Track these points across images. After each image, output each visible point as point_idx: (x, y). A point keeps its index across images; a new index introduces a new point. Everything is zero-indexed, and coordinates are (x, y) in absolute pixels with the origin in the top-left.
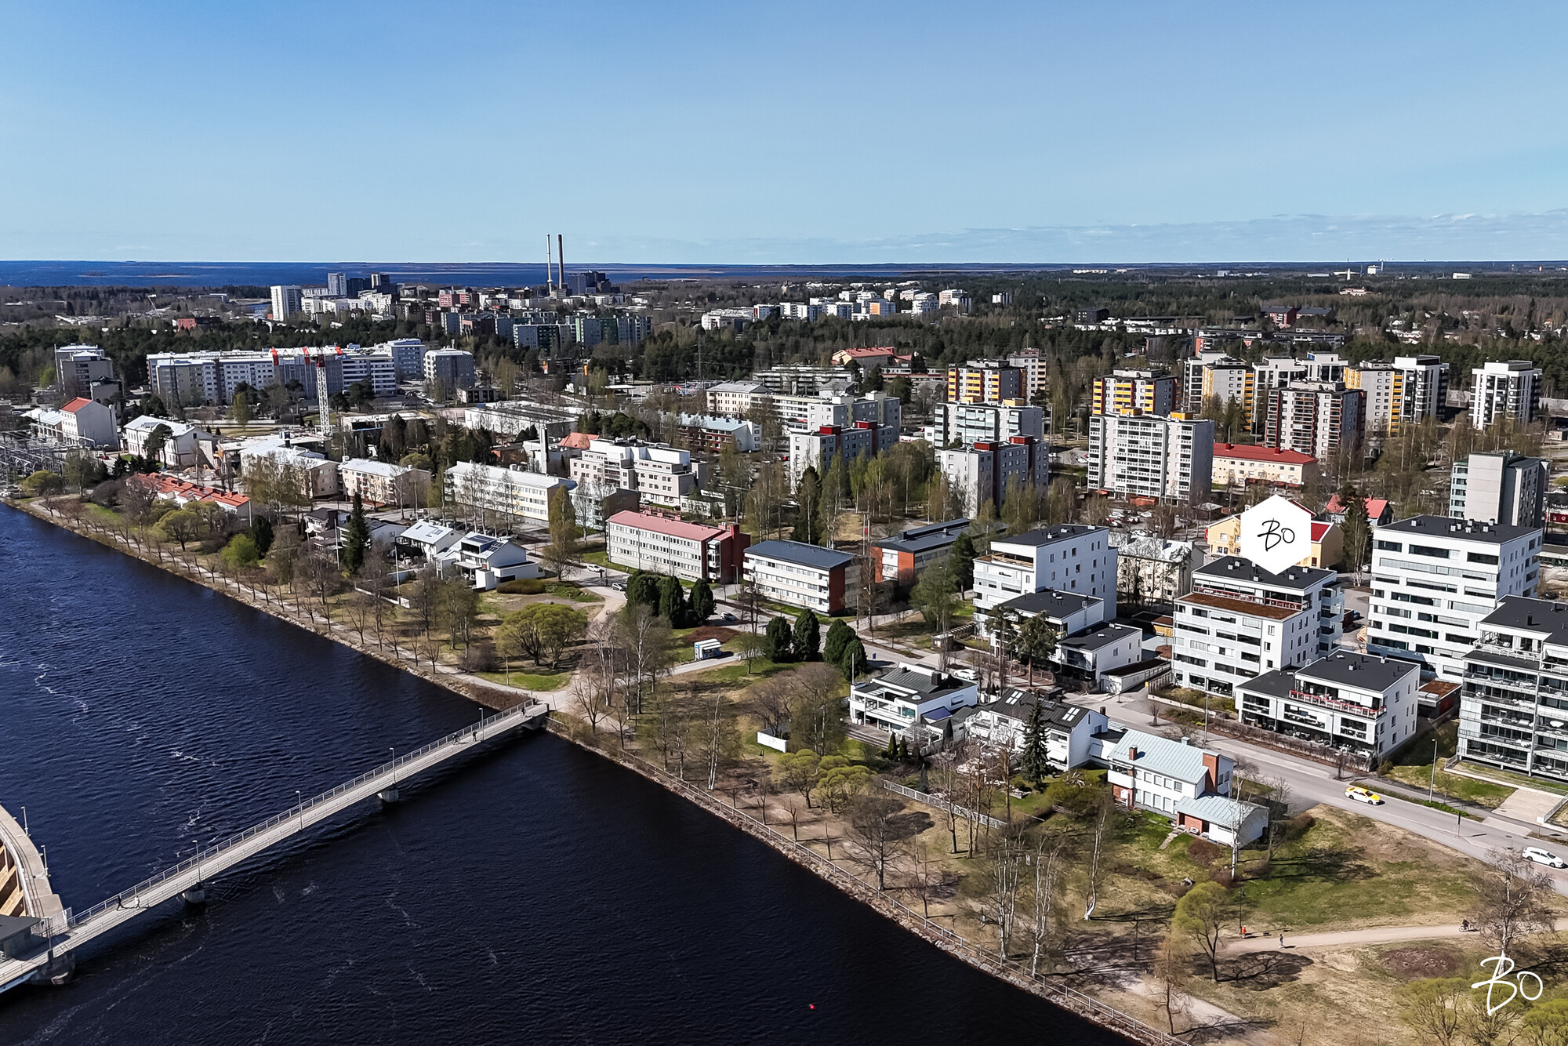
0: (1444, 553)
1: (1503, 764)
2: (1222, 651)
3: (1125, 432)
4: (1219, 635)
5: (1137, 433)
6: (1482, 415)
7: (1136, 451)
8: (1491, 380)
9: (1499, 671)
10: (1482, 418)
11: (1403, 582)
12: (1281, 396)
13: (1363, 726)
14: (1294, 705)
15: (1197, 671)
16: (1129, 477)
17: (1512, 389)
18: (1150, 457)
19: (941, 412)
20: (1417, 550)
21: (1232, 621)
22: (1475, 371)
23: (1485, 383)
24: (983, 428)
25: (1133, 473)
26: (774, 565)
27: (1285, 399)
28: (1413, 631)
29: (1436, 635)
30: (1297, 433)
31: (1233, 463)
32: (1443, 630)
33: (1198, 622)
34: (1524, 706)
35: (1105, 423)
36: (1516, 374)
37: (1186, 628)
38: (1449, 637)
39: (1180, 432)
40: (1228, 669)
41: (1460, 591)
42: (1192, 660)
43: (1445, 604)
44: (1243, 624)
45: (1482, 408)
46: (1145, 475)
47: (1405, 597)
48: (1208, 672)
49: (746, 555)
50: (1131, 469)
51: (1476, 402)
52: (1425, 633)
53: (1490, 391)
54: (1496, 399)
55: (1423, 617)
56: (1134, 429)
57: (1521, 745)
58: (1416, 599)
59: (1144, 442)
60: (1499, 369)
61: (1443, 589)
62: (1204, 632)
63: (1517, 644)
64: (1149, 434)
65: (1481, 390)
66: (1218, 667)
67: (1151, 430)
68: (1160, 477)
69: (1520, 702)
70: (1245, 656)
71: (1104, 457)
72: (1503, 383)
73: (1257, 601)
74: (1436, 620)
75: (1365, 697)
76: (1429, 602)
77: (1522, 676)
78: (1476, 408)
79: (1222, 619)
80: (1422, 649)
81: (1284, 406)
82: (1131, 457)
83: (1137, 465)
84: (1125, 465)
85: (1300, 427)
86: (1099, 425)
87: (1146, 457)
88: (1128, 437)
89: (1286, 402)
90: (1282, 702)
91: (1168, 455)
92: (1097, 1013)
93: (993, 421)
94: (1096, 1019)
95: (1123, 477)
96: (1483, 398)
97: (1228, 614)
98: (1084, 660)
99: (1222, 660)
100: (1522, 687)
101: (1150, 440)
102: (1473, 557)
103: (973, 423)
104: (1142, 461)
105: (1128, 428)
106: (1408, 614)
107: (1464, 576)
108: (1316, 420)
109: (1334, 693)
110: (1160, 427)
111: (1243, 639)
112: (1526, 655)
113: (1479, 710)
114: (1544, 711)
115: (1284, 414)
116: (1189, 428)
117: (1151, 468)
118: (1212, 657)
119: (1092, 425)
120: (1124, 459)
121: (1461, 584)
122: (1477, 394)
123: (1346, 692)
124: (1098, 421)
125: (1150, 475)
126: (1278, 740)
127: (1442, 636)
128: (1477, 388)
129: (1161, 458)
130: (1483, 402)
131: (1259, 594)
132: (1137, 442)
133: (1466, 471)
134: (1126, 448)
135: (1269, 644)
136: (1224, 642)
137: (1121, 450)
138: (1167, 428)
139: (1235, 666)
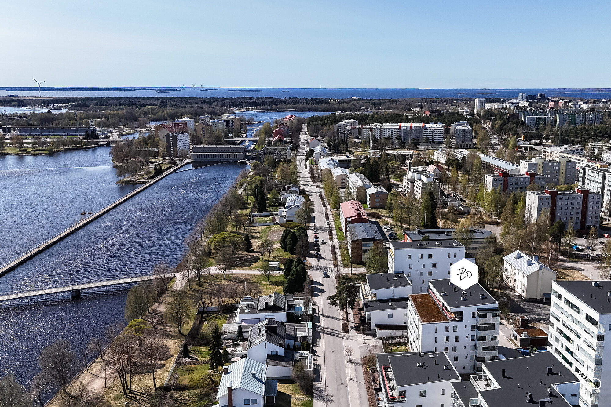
0: (577, 310)
11: (561, 322)
19: (582, 171)
20: (567, 302)
29: (571, 365)
32: (574, 363)
38: (577, 370)
41: (582, 339)
43: (575, 346)
47: (561, 333)
52: (568, 361)
55: (567, 349)
58: (565, 336)
61: (576, 335)
74: (572, 355)
76: (569, 340)
103: (593, 179)
106: (562, 344)
107: (585, 330)
121: (583, 334)
127: (574, 367)
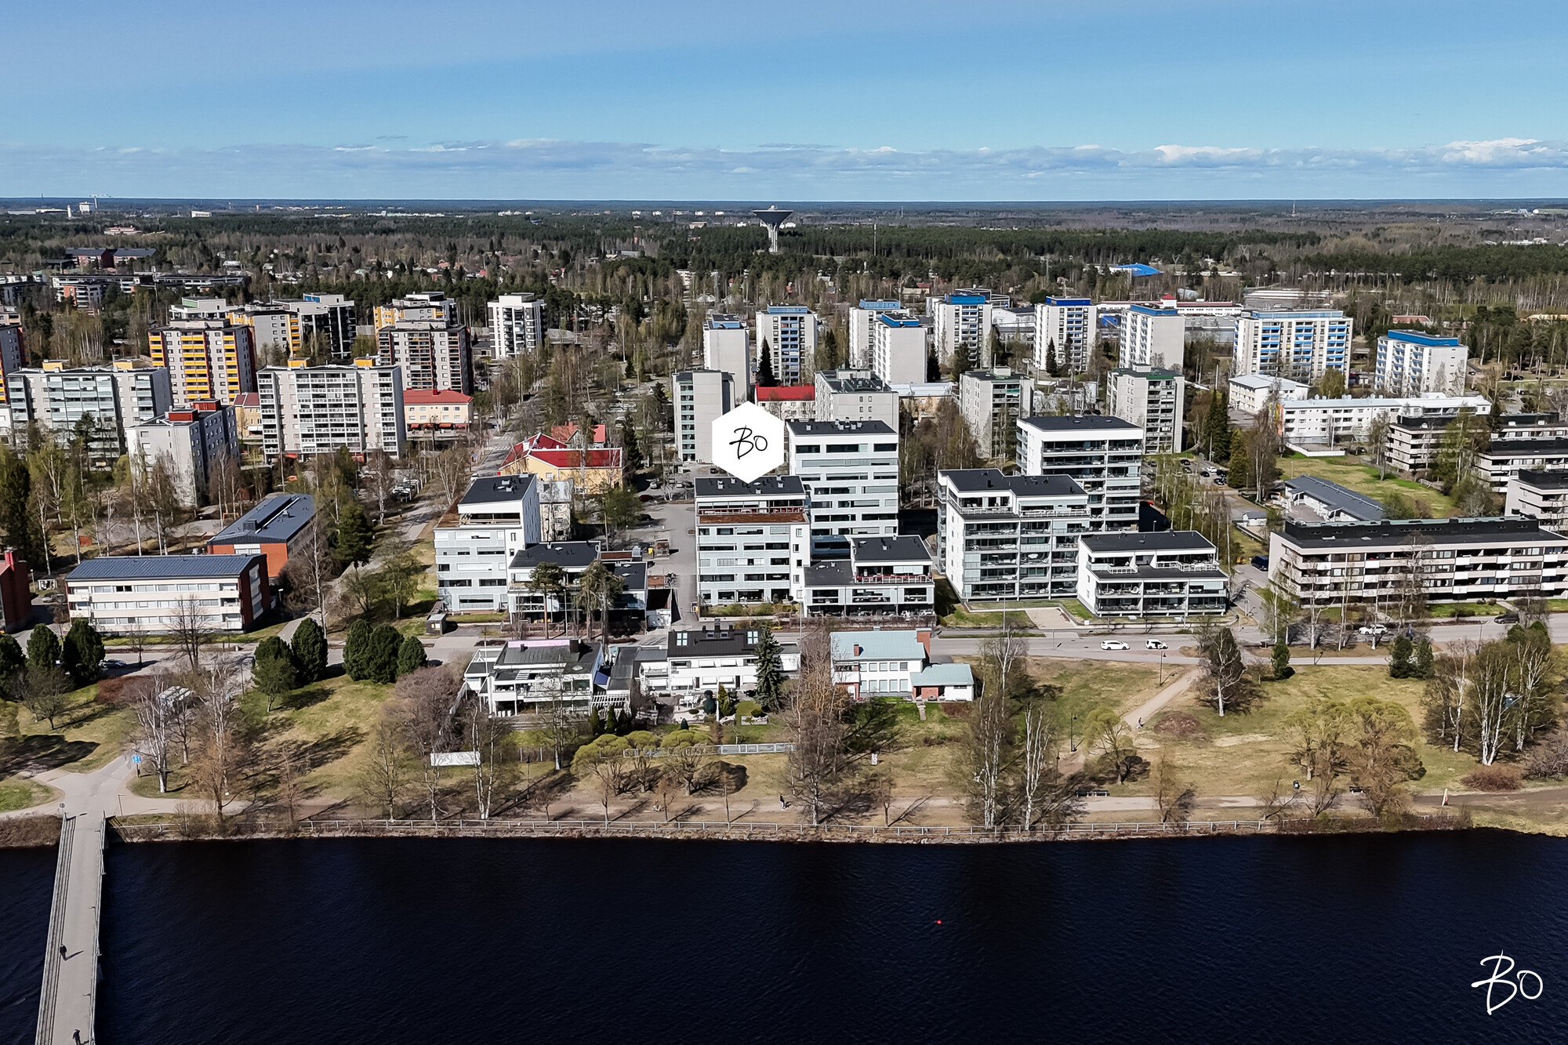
0: (854, 448)
1: (998, 597)
2: (751, 562)
3: (307, 386)
4: (747, 548)
5: (322, 386)
6: (503, 347)
7: (324, 406)
8: (508, 312)
9: (985, 526)
10: (504, 349)
11: (823, 478)
12: (392, 337)
13: (923, 591)
14: (860, 588)
15: (726, 586)
16: (319, 435)
17: (528, 320)
18: (343, 411)
19: (20, 384)
20: (831, 448)
21: (760, 532)
22: (490, 304)
23: (502, 317)
24: (95, 399)
25: (323, 430)
26: (129, 588)
27: (395, 340)
28: (836, 518)
29: (853, 518)
30: (415, 374)
31: (446, 409)
32: (859, 512)
33: (724, 540)
34: (1008, 549)
35: (276, 379)
36: (530, 305)
37: (710, 548)
38: (866, 517)
39: (377, 380)
40: (760, 577)
41: (871, 476)
42: (721, 578)
43: (859, 490)
44: (770, 533)
45: (503, 340)
46: (339, 430)
47: (826, 491)
48: (741, 585)
49: (70, 584)
50: (319, 426)
51: (496, 333)
52: (844, 518)
53: (510, 323)
54: (516, 330)
55: (843, 504)
56: (316, 381)
57: (1008, 579)
58: (836, 491)
59: (331, 395)
60: (515, 302)
61: (856, 478)
62: (731, 548)
63: (985, 503)
64: (338, 385)
65: (499, 323)
66: (749, 577)
67: (340, 381)
68: (358, 430)
69: (1004, 546)
70: (774, 562)
71: (281, 417)
72: (520, 314)
73: (761, 512)
74: (853, 506)
75: (915, 567)
76: (845, 490)
77: (1003, 526)
78: (496, 340)
79: (749, 533)
80: (843, 531)
81: (396, 347)
82: (318, 413)
83: (328, 421)
84: (312, 423)
85: (418, 368)
86: (271, 381)
87: (337, 411)
88: (311, 392)
89: (397, 344)
90: (850, 588)
91: (363, 406)
92: (1102, 833)
93: (110, 389)
94: (1104, 837)
95: (311, 436)
96: (503, 330)
97: (754, 527)
98: (633, 599)
99: (752, 570)
100: (1007, 534)
101: (341, 391)
102: (879, 447)
103: (77, 395)
104: (332, 415)
105: (309, 381)
106: (829, 505)
107: (873, 464)
108: (434, 359)
109: (888, 570)
110: (351, 377)
111: (770, 546)
112: (994, 510)
113: (979, 559)
114: (1026, 548)
115: (396, 356)
116: (387, 375)
117: (345, 422)
118: (741, 569)
119: (260, 382)
120: (309, 416)
121: (871, 471)
122: (496, 326)
123: (900, 567)
124: (268, 376)
125: (345, 430)
126: (853, 622)
127: (859, 517)
128: (495, 320)
129: (356, 410)
130: (502, 334)
131: (763, 505)
132: (324, 396)
133: (691, 388)
134: (311, 404)
135: (797, 546)
136: (751, 554)
137: (303, 406)
138: (359, 377)
139: (765, 572)
